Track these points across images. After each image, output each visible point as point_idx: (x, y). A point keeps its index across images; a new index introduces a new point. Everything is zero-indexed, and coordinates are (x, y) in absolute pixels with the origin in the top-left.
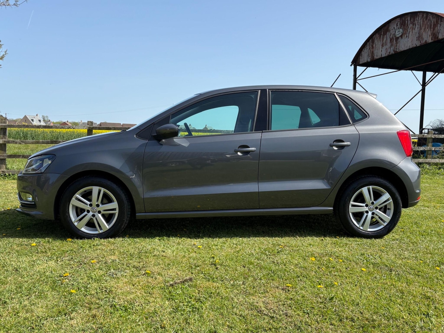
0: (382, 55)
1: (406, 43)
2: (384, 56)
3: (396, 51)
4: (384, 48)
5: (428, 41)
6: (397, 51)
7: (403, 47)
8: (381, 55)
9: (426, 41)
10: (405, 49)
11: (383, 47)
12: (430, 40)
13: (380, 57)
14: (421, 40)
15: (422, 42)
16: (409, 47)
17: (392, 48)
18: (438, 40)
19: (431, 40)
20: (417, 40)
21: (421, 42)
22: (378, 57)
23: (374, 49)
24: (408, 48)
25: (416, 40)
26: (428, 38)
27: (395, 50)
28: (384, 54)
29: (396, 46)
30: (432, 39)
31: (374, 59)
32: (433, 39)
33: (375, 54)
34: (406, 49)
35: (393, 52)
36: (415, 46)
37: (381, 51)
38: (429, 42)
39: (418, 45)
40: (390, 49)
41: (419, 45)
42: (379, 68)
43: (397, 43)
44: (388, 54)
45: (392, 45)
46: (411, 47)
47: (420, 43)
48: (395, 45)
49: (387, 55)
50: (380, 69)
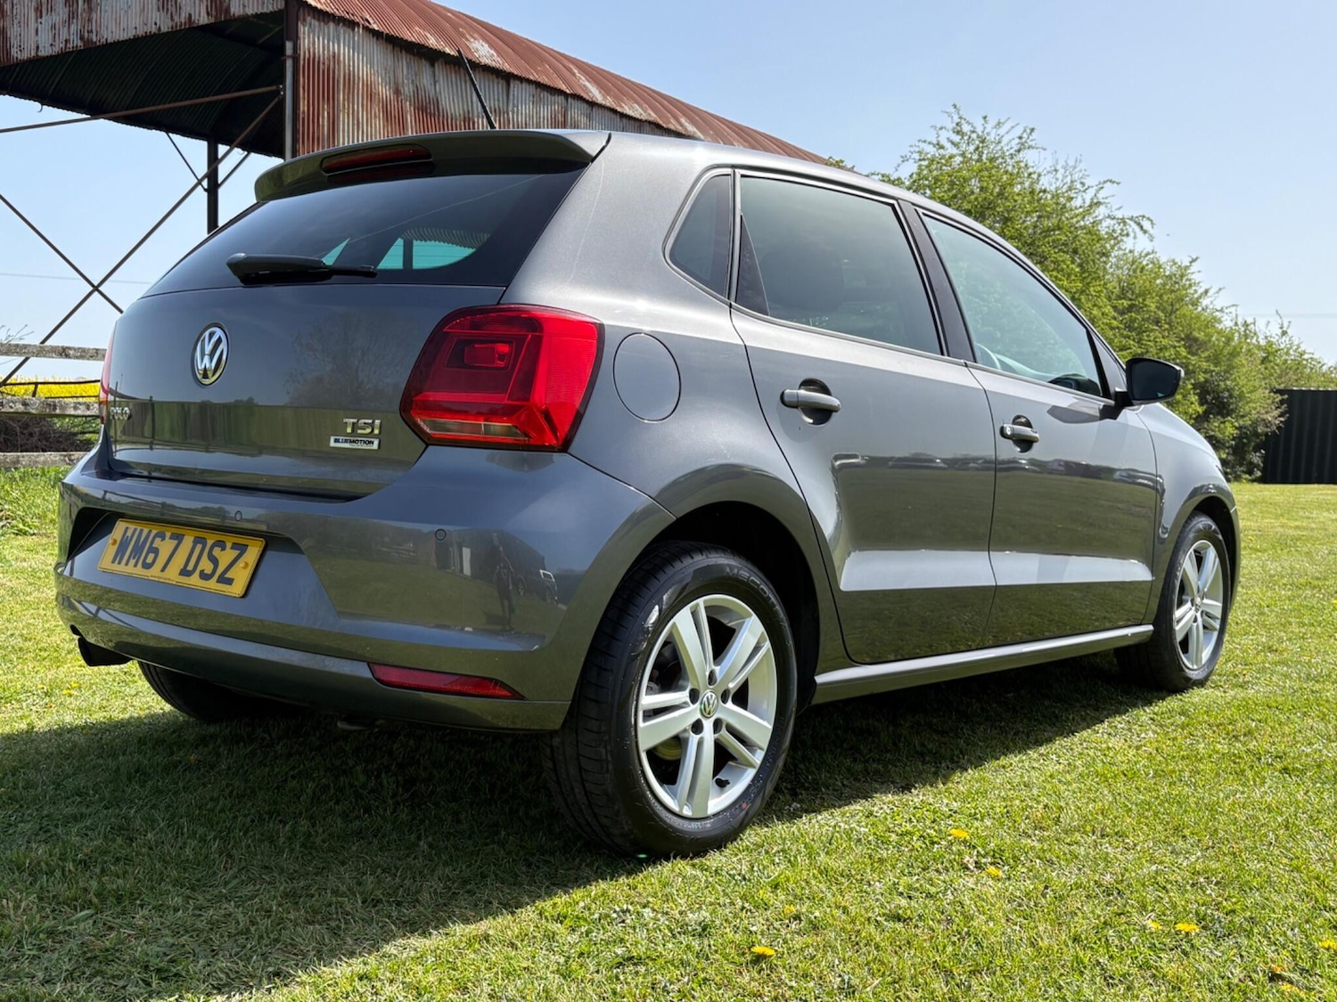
0: (38, 48)
1: (122, 12)
2: (47, 54)
3: (90, 41)
4: (43, 20)
5: (197, 18)
6: (94, 40)
7: (112, 26)
8: (34, 47)
9: (190, 15)
10: (121, 39)
11: (41, 17)
12: (203, 19)
13: (33, 54)
14: (174, 10)
15: (176, 18)
16: (134, 33)
17: (73, 28)
18: (228, 18)
19: (206, 16)
20: (159, 10)
21: (172, 19)
22: (25, 56)
23: (8, 20)
24: (130, 34)
25: (155, 7)
26: (195, 6)
27: (86, 34)
28: (47, 45)
29: (90, 20)
30: (208, 14)
31: (8, 59)
32: (214, 13)
33: (14, 42)
34: (123, 36)
35: (80, 43)
36: (154, 30)
37: (33, 32)
38: (200, 24)
39: (164, 29)
40: (66, 29)
41: (166, 30)
42: (42, 105)
43: (90, 9)
44: (62, 45)
45: (72, 16)
46: (140, 32)
47: (170, 24)
48: (84, 15)
49: (56, 50)
50: (45, 107)
